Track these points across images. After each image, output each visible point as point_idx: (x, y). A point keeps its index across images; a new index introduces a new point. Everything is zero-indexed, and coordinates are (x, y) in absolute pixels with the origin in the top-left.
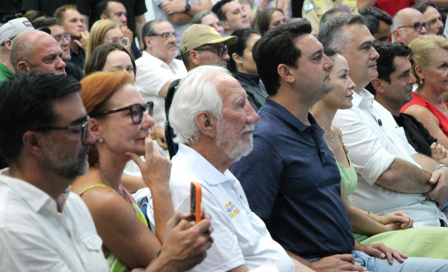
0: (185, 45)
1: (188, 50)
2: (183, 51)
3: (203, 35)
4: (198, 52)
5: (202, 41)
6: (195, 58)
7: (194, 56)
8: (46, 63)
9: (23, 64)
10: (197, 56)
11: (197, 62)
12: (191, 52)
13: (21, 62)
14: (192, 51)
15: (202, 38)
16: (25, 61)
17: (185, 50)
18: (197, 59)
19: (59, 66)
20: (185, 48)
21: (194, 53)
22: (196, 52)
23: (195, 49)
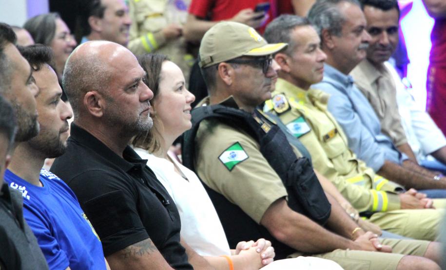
0: (211, 54)
1: (216, 62)
2: (206, 62)
3: (239, 41)
4: (232, 66)
5: (237, 50)
6: (227, 74)
7: (226, 71)
8: (128, 93)
9: (93, 96)
10: (230, 72)
11: (229, 80)
12: (221, 67)
13: (90, 93)
14: (222, 64)
15: (239, 46)
16: (97, 90)
17: (210, 60)
18: (229, 76)
19: (145, 96)
20: (211, 57)
21: (225, 67)
22: (228, 65)
23: (228, 62)
